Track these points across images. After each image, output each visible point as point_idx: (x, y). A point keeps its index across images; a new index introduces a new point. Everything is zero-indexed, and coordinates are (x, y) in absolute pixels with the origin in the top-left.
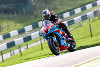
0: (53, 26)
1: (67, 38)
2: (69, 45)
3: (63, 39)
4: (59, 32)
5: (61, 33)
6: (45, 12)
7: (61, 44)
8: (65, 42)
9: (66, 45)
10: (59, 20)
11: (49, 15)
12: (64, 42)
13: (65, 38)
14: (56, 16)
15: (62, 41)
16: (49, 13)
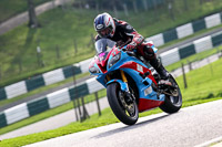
0: (119, 53)
1: (157, 80)
2: (162, 96)
3: (146, 83)
4: (135, 68)
5: (140, 69)
6: (101, 21)
7: (142, 97)
8: (150, 90)
9: (154, 98)
10: (137, 38)
11: (111, 26)
12: (147, 92)
13: (150, 81)
14: (129, 27)
15: (142, 89)
16: (112, 21)
